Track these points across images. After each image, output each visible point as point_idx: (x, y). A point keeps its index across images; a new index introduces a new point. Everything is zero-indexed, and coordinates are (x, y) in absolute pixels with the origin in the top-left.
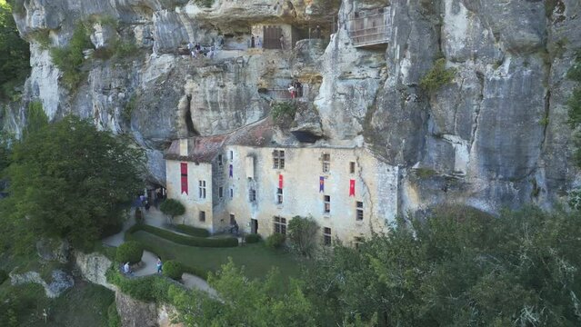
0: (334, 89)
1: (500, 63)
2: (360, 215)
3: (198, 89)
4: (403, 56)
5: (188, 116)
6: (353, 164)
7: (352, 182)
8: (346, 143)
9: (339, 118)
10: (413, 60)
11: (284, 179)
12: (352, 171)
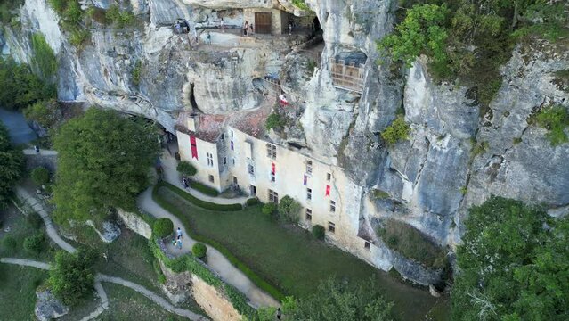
0: (316, 115)
1: (442, 137)
2: (333, 209)
3: (200, 79)
4: (371, 110)
5: (192, 98)
6: (329, 175)
7: (328, 187)
8: (324, 159)
9: (320, 139)
10: (379, 115)
11: (276, 167)
12: (329, 178)
